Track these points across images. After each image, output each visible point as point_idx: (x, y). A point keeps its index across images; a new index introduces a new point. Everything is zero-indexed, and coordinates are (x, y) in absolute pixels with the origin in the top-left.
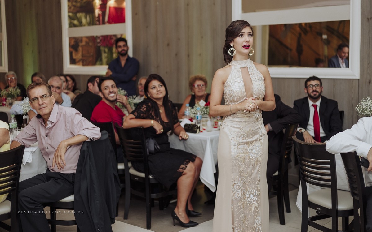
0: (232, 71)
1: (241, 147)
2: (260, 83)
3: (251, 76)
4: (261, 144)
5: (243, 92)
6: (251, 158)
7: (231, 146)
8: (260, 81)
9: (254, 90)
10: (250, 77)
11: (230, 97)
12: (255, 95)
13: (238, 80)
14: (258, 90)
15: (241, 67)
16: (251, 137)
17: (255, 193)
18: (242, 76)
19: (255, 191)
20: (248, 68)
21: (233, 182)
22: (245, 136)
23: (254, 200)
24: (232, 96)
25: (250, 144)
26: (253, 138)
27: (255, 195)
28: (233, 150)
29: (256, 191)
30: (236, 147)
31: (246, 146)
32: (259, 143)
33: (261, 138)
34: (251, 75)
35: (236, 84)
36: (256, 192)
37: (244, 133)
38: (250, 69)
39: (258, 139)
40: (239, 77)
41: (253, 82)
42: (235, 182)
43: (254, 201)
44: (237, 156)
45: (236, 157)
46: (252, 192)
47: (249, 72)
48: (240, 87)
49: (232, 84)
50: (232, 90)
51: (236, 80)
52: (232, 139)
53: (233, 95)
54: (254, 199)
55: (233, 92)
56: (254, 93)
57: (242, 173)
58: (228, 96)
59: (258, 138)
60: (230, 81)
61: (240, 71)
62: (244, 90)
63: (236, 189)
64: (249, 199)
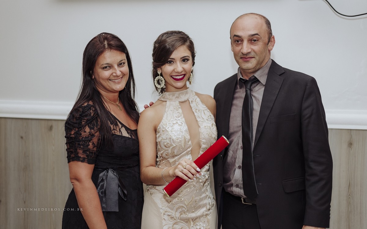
0: (167, 109)
1: (178, 226)
2: (210, 125)
3: (196, 114)
4: (208, 222)
5: (187, 140)
7: (163, 224)
8: (210, 122)
9: (202, 136)
10: (195, 116)
11: (166, 149)
12: (203, 144)
13: (178, 122)
14: (208, 135)
15: (179, 101)
16: (194, 210)
18: (182, 115)
20: (191, 102)
22: (185, 210)
24: (171, 148)
25: (192, 223)
26: (196, 212)
30: (171, 226)
32: (206, 220)
33: (208, 213)
34: (196, 112)
35: (176, 127)
37: (183, 205)
38: (193, 103)
39: (204, 214)
40: (179, 117)
41: (200, 123)
47: (193, 108)
48: (182, 132)
49: (170, 128)
50: (170, 138)
51: (175, 122)
52: (164, 214)
53: (171, 145)
55: (173, 140)
56: (203, 140)
58: (164, 148)
59: (204, 212)
60: (166, 124)
61: (179, 108)
62: (188, 137)
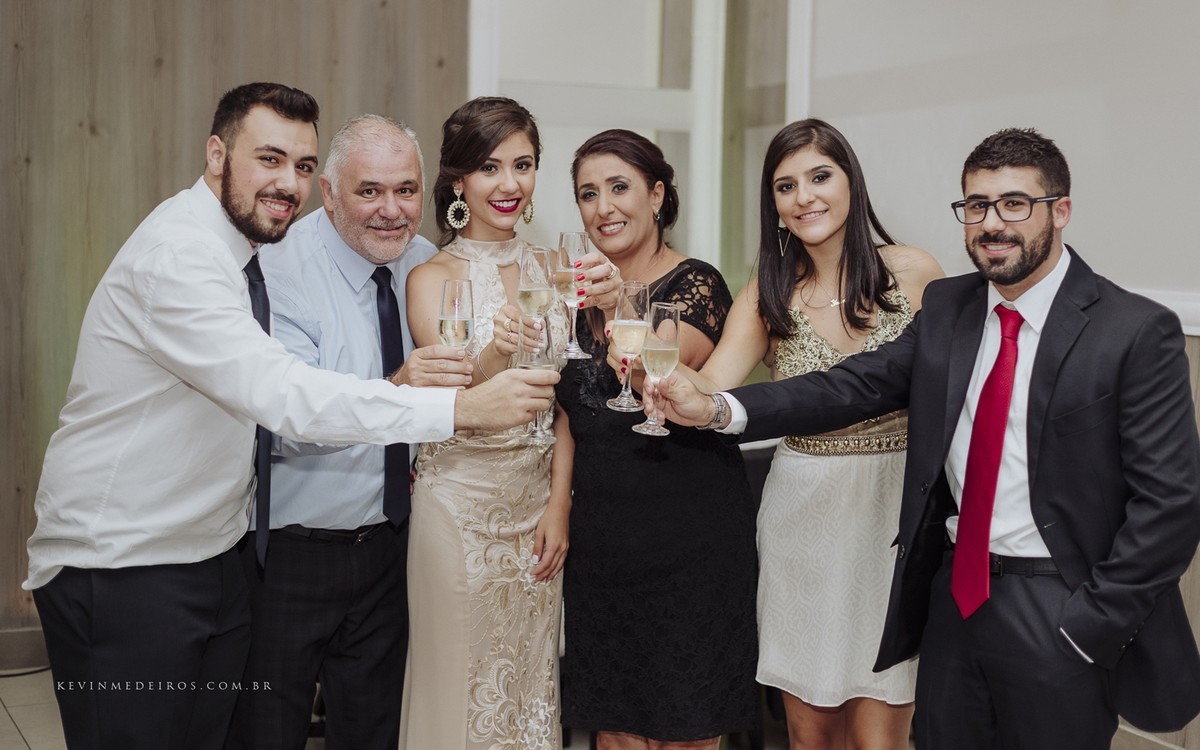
1: (495, 553)
6: (525, 589)
7: (465, 551)
15: (499, 263)
16: (525, 516)
17: (541, 712)
19: (541, 704)
21: (470, 679)
22: (506, 515)
23: (541, 735)
25: (521, 541)
26: (530, 519)
27: (543, 718)
28: (471, 570)
29: (546, 704)
30: (481, 552)
31: (508, 549)
36: (544, 707)
37: (504, 506)
42: (478, 680)
43: (540, 740)
44: (485, 588)
45: (483, 591)
46: (534, 710)
52: (465, 530)
54: (542, 730)
57: (502, 646)
61: (498, 280)
63: (480, 703)
64: (526, 736)
